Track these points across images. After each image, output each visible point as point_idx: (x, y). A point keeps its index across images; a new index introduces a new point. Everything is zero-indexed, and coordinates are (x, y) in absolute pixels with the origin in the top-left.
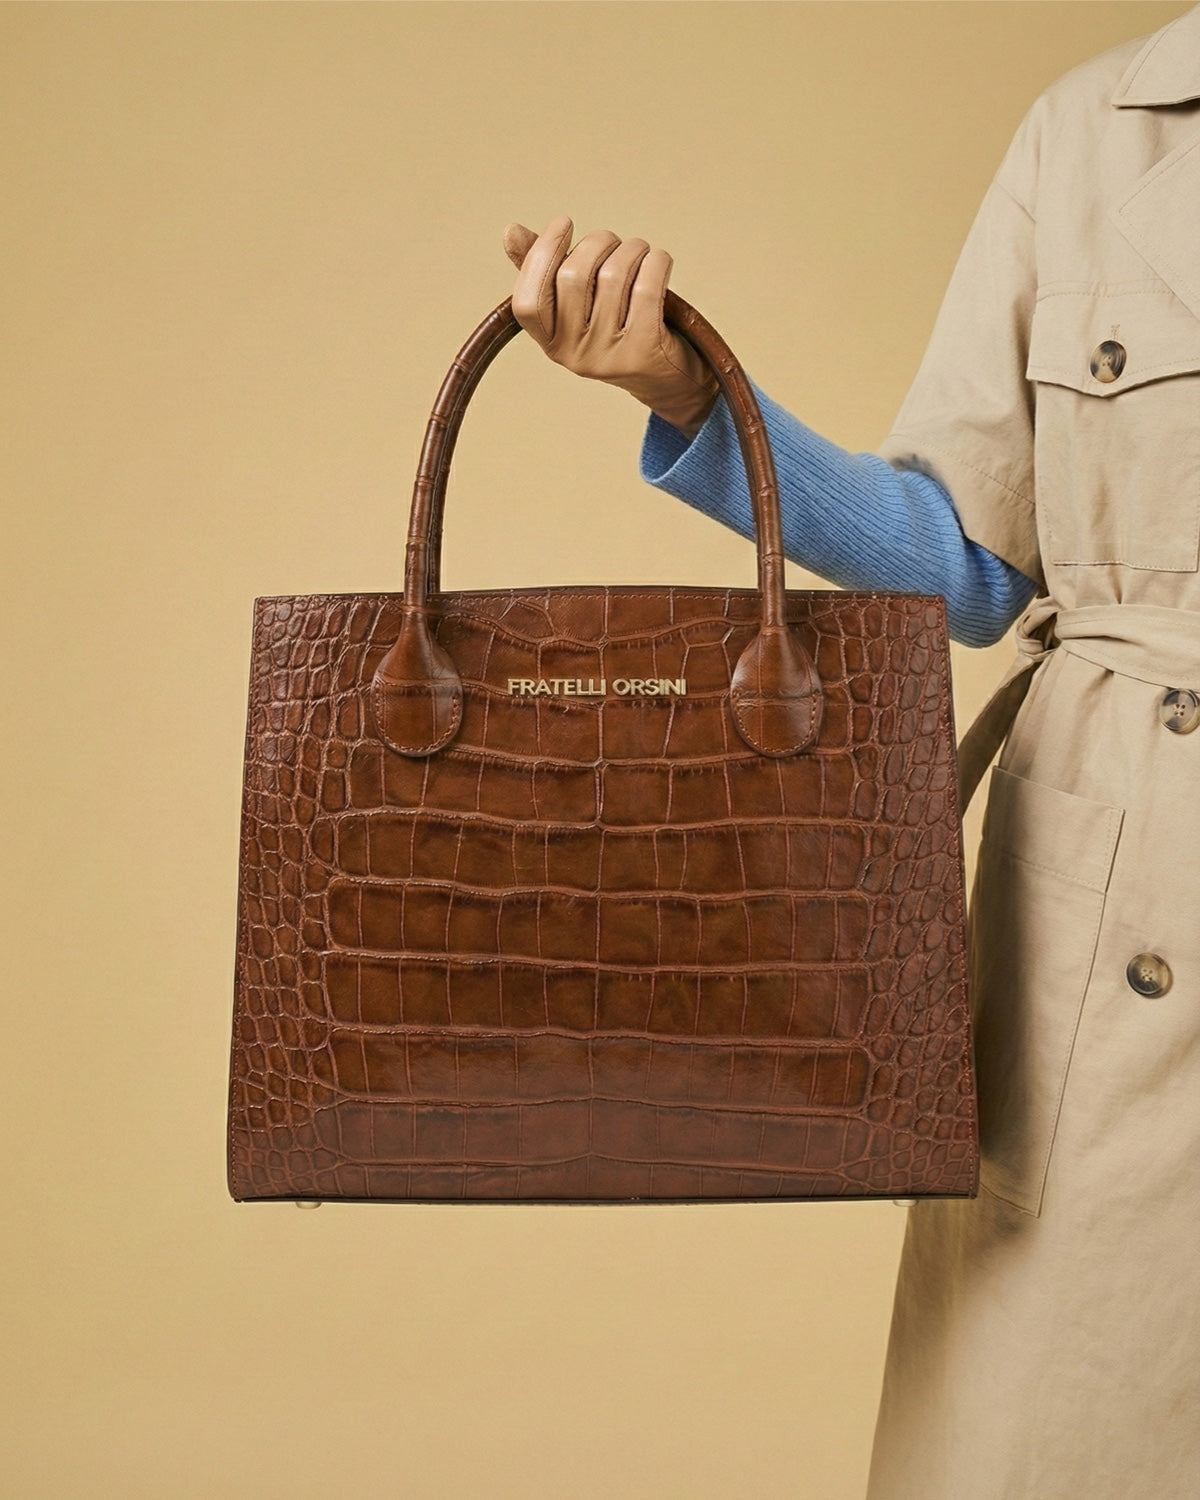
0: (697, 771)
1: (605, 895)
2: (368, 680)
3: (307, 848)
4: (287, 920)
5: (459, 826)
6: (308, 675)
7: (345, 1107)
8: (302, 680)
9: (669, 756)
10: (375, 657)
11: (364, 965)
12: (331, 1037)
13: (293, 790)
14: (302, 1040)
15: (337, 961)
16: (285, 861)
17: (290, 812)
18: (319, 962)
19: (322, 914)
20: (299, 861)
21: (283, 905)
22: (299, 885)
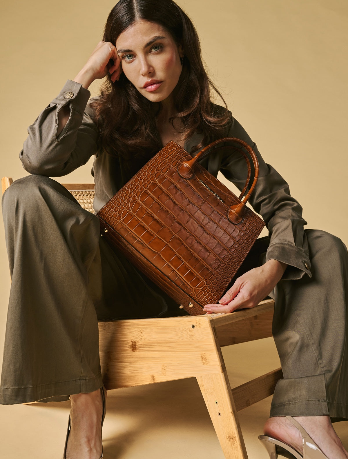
12: (137, 201)
13: (159, 165)
14: (132, 198)
15: (146, 192)
16: (150, 172)
17: (156, 167)
18: (144, 190)
19: (149, 184)
20: (152, 175)
21: (144, 178)
22: (149, 177)
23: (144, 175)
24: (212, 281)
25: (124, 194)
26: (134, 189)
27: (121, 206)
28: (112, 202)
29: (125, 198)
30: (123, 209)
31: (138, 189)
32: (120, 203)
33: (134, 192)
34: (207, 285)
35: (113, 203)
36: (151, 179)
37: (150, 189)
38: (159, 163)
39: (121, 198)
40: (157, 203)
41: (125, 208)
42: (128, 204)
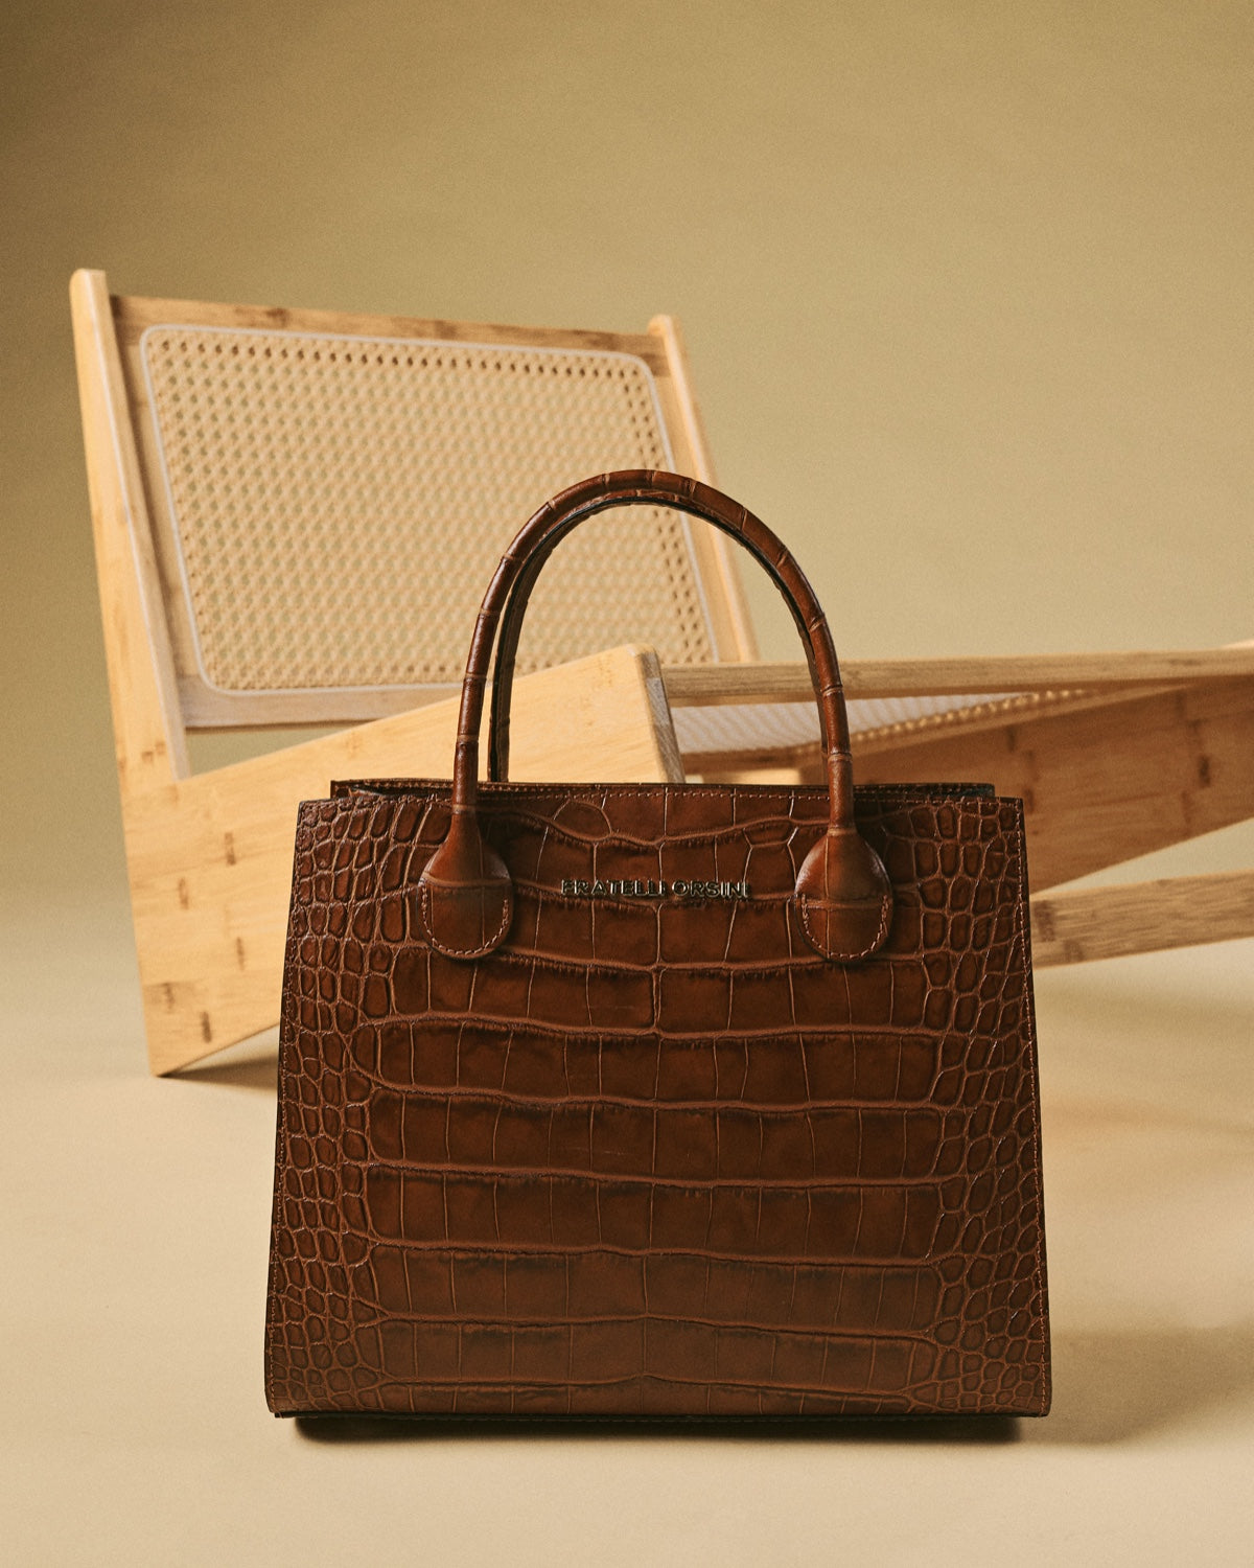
0: (760, 975)
1: (662, 1106)
2: (414, 880)
3: (348, 1056)
4: (326, 1131)
5: (508, 1032)
6: (351, 875)
7: (386, 1326)
8: (344, 882)
9: (731, 960)
10: (422, 858)
11: (406, 1179)
12: (372, 1252)
13: (335, 995)
14: (342, 1255)
15: (378, 1174)
16: (325, 1069)
17: (330, 1018)
18: (361, 1174)
19: (363, 1125)
20: (340, 1070)
21: (323, 1114)
22: (340, 1094)
23: (312, 1099)
24: (958, 1311)
25: (298, 1261)
26: (323, 1207)
27: (327, 1327)
28: (282, 1342)
29: (318, 1277)
30: (348, 1335)
31: (334, 1190)
32: (316, 1322)
33: (333, 1220)
34: (949, 1343)
35: (290, 1343)
36: (355, 1095)
37: (383, 1148)
38: (327, 982)
39: (300, 1293)
40: (459, 1182)
41: (350, 1324)
42: (347, 1293)
